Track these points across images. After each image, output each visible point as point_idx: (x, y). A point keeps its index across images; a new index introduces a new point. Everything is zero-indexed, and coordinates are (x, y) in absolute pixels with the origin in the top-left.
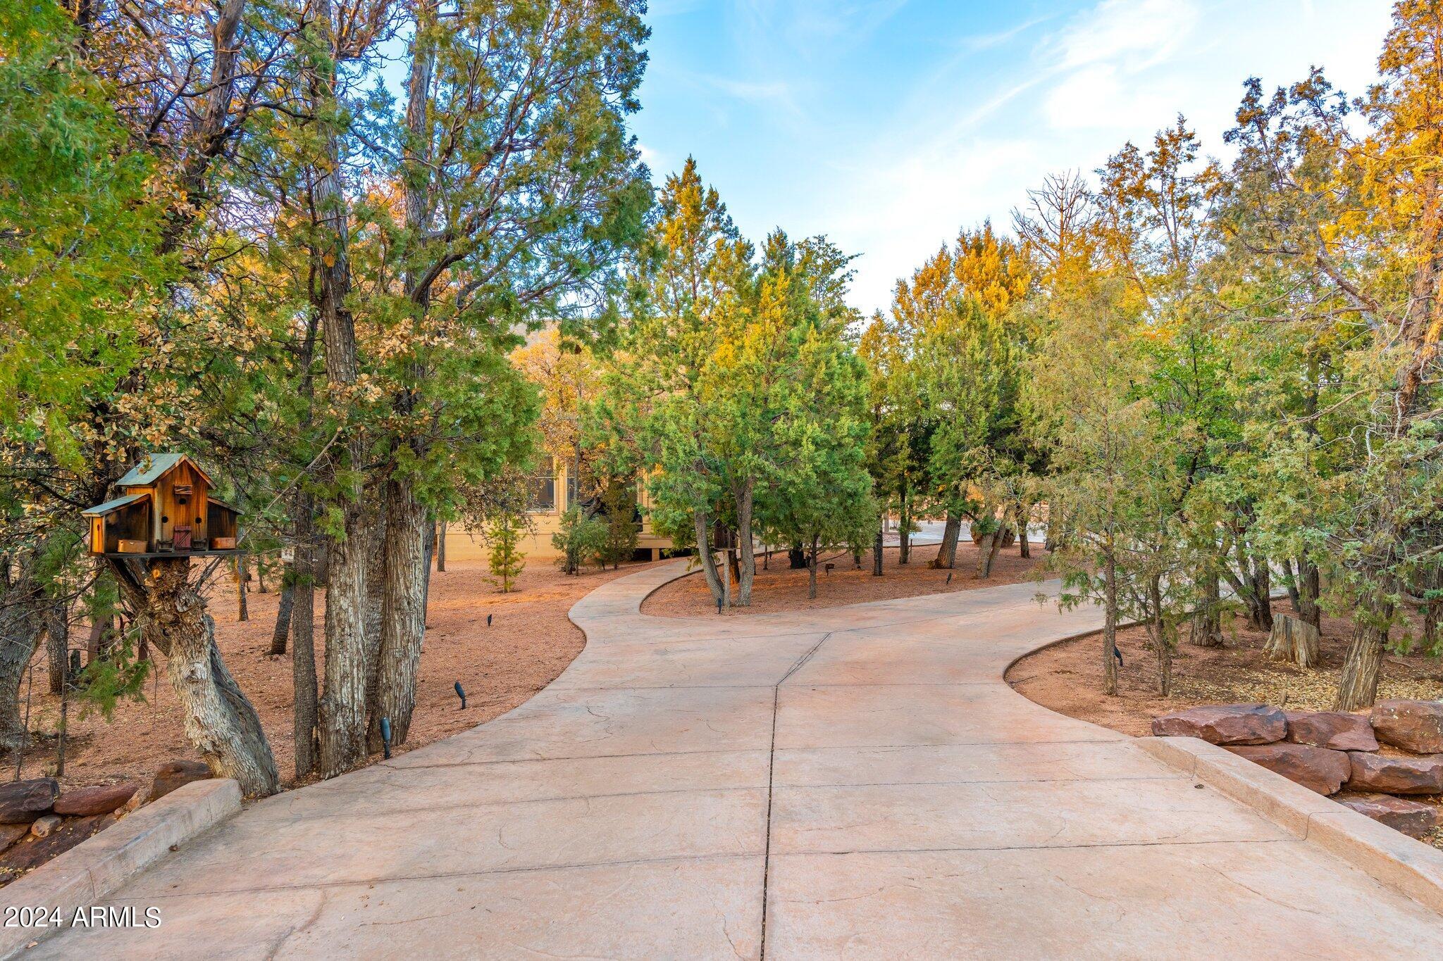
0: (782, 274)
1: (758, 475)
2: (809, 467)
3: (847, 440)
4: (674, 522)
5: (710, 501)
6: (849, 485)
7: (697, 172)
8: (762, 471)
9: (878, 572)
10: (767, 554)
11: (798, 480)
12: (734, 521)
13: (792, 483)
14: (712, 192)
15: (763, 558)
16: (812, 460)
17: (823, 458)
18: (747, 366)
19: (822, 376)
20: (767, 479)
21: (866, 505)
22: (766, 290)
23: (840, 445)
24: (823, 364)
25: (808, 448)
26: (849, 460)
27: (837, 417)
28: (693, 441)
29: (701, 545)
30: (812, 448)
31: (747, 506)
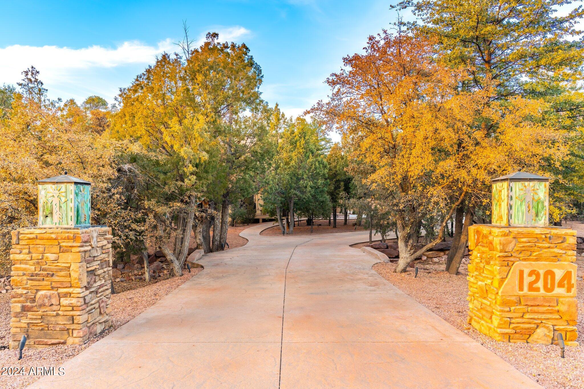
0: (303, 138)
1: (295, 196)
2: (309, 194)
3: (320, 186)
4: (271, 209)
5: (281, 203)
6: (321, 199)
7: (278, 107)
8: (296, 195)
9: (335, 227)
10: (299, 221)
11: (306, 198)
12: (288, 209)
13: (304, 198)
14: (283, 113)
15: (298, 222)
16: (310, 192)
17: (313, 191)
18: (292, 166)
19: (313, 168)
20: (298, 197)
21: (327, 205)
22: (298, 144)
23: (318, 188)
24: (314, 165)
25: (309, 189)
26: (322, 191)
27: (318, 180)
28: (277, 186)
29: (278, 217)
30: (310, 189)
31: (292, 205)
